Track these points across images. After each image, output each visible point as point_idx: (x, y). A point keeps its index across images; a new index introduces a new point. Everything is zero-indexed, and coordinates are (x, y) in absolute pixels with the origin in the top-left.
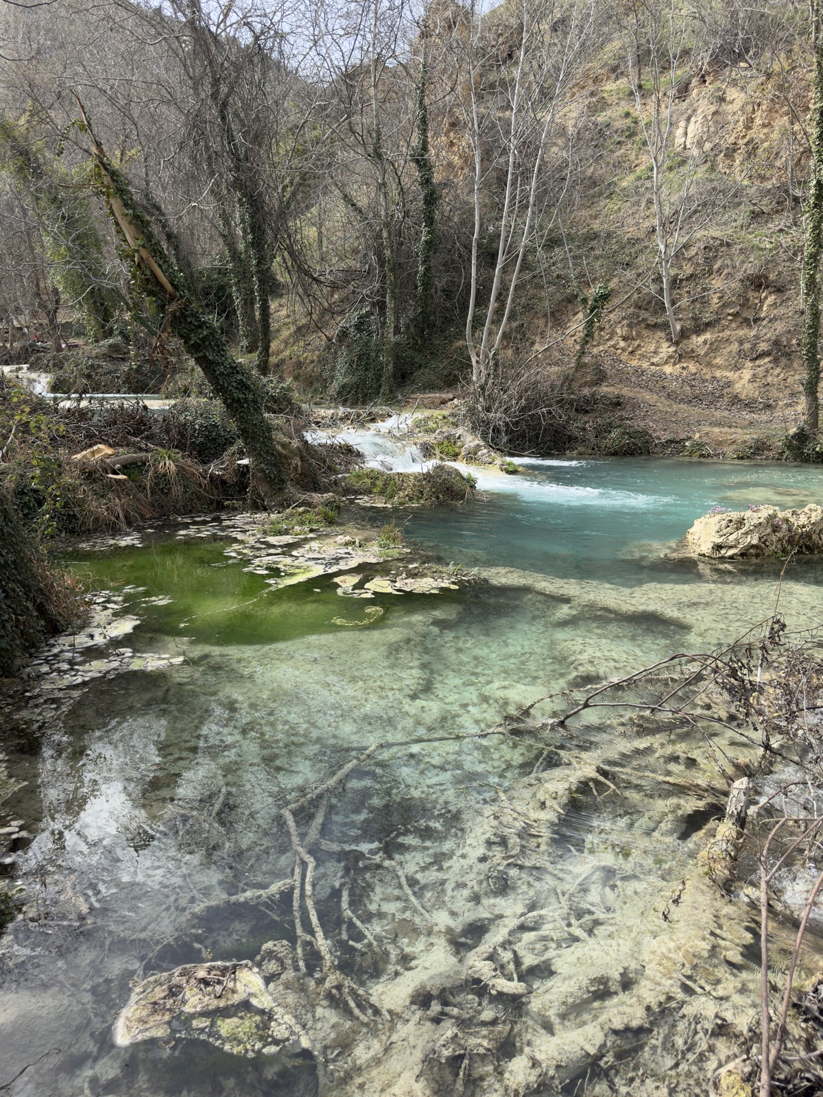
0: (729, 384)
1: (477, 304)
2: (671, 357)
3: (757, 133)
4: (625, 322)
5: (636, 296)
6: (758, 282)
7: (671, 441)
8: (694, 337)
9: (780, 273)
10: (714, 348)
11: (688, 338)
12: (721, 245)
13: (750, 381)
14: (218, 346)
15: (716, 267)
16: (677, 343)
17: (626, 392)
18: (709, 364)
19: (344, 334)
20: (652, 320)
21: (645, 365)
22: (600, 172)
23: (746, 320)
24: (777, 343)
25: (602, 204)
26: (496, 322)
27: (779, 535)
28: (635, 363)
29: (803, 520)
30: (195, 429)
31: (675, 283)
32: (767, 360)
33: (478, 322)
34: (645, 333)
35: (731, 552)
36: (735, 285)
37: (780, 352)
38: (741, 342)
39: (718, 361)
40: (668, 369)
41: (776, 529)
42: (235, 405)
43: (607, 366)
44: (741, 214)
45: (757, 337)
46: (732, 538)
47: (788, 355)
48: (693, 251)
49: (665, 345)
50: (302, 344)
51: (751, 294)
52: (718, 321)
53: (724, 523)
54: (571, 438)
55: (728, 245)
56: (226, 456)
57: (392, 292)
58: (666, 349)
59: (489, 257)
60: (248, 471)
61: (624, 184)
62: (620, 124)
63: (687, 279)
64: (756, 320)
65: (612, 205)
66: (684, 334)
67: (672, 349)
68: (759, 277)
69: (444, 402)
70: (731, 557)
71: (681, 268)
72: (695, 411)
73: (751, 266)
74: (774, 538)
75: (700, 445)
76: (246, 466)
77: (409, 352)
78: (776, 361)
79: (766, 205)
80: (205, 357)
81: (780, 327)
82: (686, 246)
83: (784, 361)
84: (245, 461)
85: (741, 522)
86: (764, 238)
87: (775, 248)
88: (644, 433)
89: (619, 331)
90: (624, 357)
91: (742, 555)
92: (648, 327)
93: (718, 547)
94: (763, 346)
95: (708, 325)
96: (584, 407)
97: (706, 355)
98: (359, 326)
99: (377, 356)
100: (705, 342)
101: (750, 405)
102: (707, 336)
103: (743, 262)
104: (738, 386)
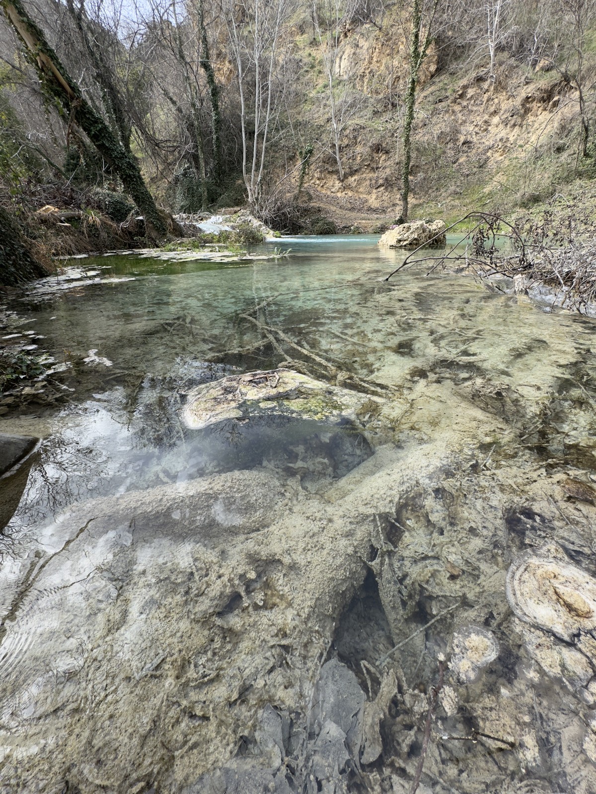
0: (366, 201)
1: (247, 161)
2: (340, 188)
3: (374, 66)
4: (318, 170)
5: (322, 156)
6: (377, 148)
7: (345, 227)
8: (350, 177)
9: (387, 143)
10: (359, 183)
11: (347, 178)
12: (360, 128)
13: (376, 199)
15: (359, 140)
16: (342, 181)
17: (322, 205)
18: (357, 192)
19: (177, 180)
20: (330, 169)
21: (329, 193)
22: (299, 88)
23: (373, 168)
24: (386, 179)
25: (302, 106)
26: (257, 170)
28: (324, 192)
31: (341, 149)
32: (382, 188)
33: (249, 171)
34: (328, 176)
35: (405, 243)
36: (368, 149)
37: (388, 184)
38: (371, 180)
39: (361, 190)
40: (339, 195)
43: (312, 192)
44: (368, 113)
45: (378, 177)
46: (405, 236)
47: (391, 185)
48: (348, 131)
49: (337, 182)
51: (375, 155)
52: (360, 169)
53: (401, 229)
54: (300, 227)
55: (364, 128)
57: (202, 148)
58: (338, 184)
59: (250, 134)
60: (143, 224)
61: (311, 95)
62: (306, 60)
63: (346, 147)
64: (377, 168)
65: (307, 107)
66: (346, 176)
67: (340, 184)
68: (378, 145)
69: (236, 212)
70: (405, 246)
71: (342, 140)
72: (353, 214)
73: (374, 140)
74: (423, 235)
75: (358, 228)
76: (142, 221)
77: (214, 187)
78: (386, 188)
79: (380, 108)
80: (103, 145)
81: (388, 171)
82: (344, 129)
83: (389, 189)
84: (141, 218)
85: (409, 228)
86: (379, 124)
87: (385, 130)
88: (332, 223)
89: (316, 175)
90: (319, 189)
91: (410, 244)
92: (329, 172)
93: (399, 241)
94: (381, 182)
95: (356, 171)
96: (306, 211)
97: (356, 187)
98: (184, 175)
99: (197, 189)
100: (355, 180)
101: (375, 211)
102: (356, 177)
103: (371, 137)
104: (371, 201)
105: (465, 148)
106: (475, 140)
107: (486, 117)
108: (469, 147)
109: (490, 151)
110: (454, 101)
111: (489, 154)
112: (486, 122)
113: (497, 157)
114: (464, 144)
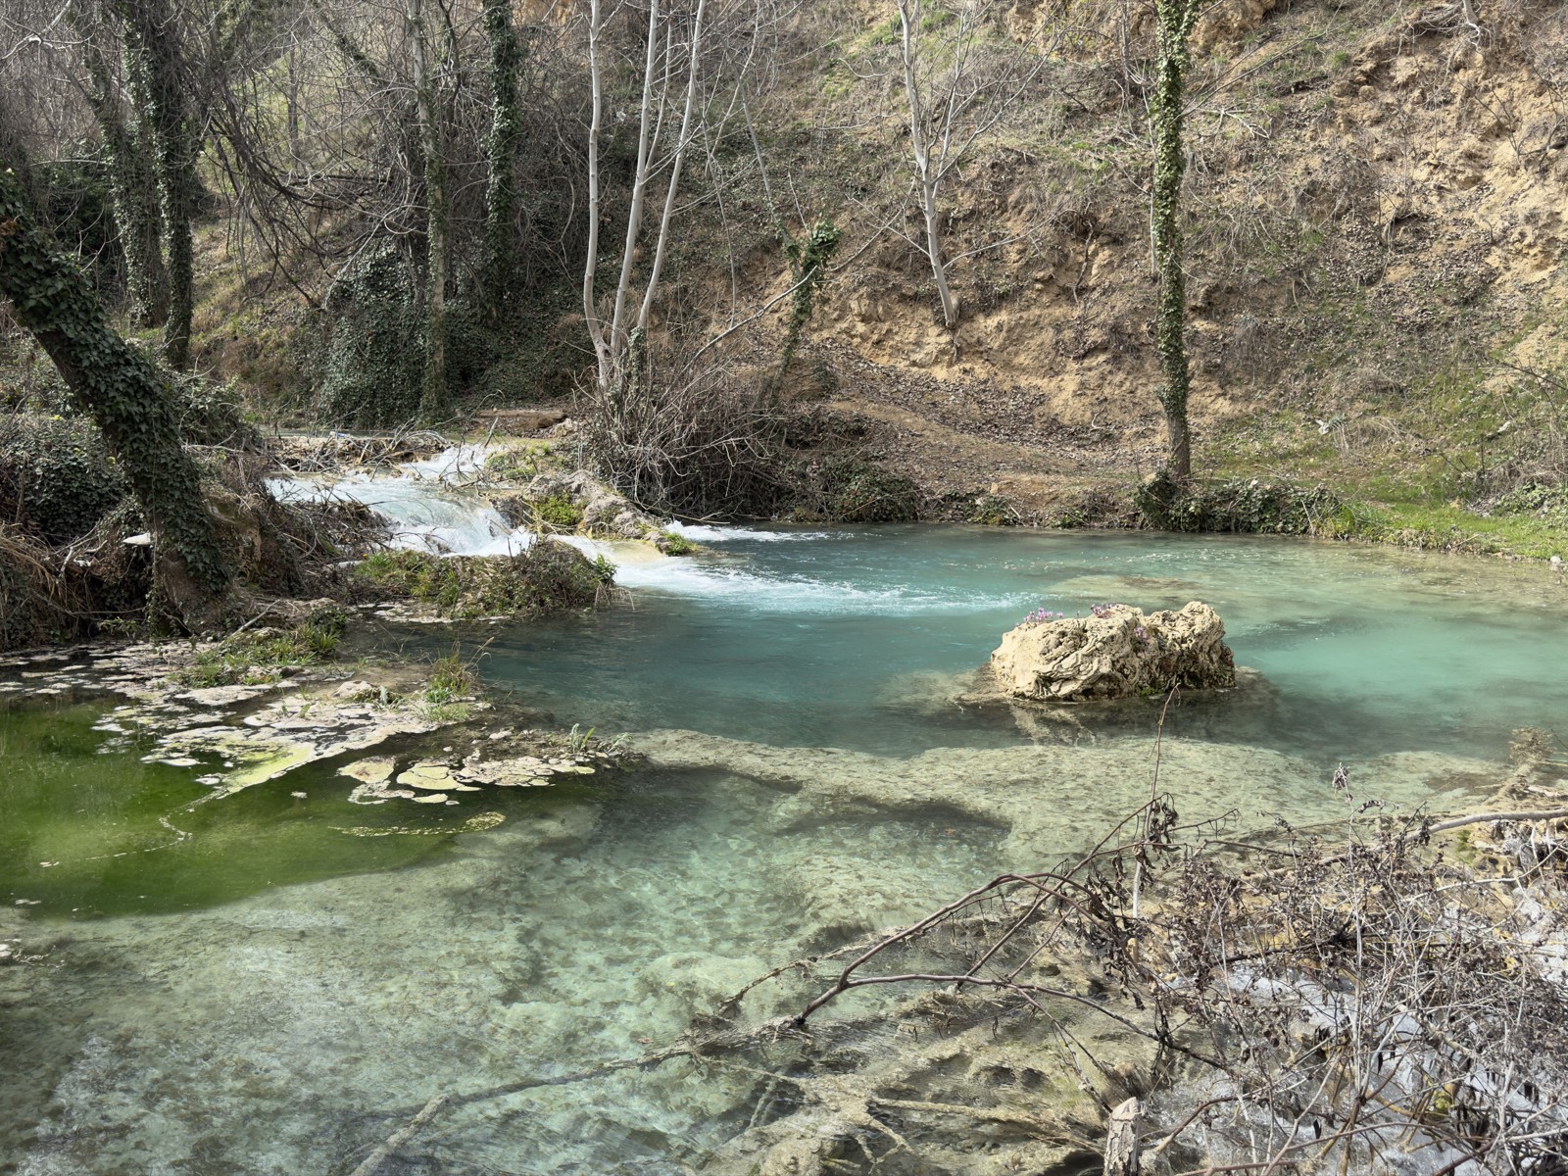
0: (1042, 399)
1: (601, 249)
2: (943, 352)
4: (863, 290)
5: (880, 245)
6: (1082, 227)
7: (953, 498)
8: (981, 318)
9: (1116, 213)
10: (1015, 336)
11: (971, 319)
12: (1019, 162)
13: (1075, 395)
14: (87, 312)
15: (1012, 199)
16: (953, 329)
17: (871, 411)
18: (1008, 365)
19: (343, 295)
20: (909, 288)
21: (902, 365)
22: (810, 26)
23: (1066, 290)
24: (1116, 330)
25: (816, 82)
26: (639, 281)
27: (1145, 656)
28: (883, 361)
29: (1181, 629)
30: (35, 477)
31: (946, 225)
32: (1102, 358)
33: (605, 282)
34: (899, 309)
35: (1067, 689)
36: (1045, 230)
37: (1121, 345)
38: (1058, 329)
39: (1022, 359)
40: (940, 373)
41: (1138, 646)
42: (123, 427)
43: (836, 365)
44: (1050, 112)
45: (1083, 319)
46: (1067, 663)
47: (1135, 350)
48: (973, 170)
49: (933, 331)
50: (258, 311)
51: (1071, 247)
52: (1019, 290)
53: (1052, 638)
54: (781, 492)
55: (1030, 162)
56: (101, 529)
57: (439, 220)
58: (936, 339)
59: (620, 167)
60: (148, 558)
61: (853, 50)
63: (965, 219)
64: (1081, 291)
65: (835, 85)
66: (964, 314)
67: (945, 338)
68: (1082, 218)
69: (545, 425)
70: (1068, 698)
71: (954, 198)
72: (989, 446)
73: (1069, 200)
74: (1137, 662)
75: (1000, 504)
76: (145, 548)
77: (475, 331)
78: (1116, 359)
79: (1088, 97)
80: (59, 332)
81: (1120, 303)
82: (962, 162)
83: (1129, 360)
84: (143, 539)
85: (1080, 636)
86: (1088, 152)
87: (1107, 171)
88: (906, 483)
89: (854, 305)
90: (866, 350)
91: (1087, 692)
92: (904, 299)
93: (1046, 680)
94: (1095, 335)
95: (1003, 297)
96: (803, 436)
97: (1002, 348)
98: (374, 282)
99: (412, 337)
100: (999, 327)
101: (1076, 435)
102: (1003, 316)
103: (1056, 192)
104: (1057, 403)
105: (1403, 236)
106: (1439, 210)
107: (1470, 142)
108: (1419, 234)
109: (1497, 251)
110: (1352, 90)
111: (1494, 260)
112: (1470, 156)
113: (1525, 270)
114: (1397, 222)
